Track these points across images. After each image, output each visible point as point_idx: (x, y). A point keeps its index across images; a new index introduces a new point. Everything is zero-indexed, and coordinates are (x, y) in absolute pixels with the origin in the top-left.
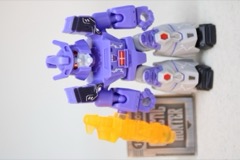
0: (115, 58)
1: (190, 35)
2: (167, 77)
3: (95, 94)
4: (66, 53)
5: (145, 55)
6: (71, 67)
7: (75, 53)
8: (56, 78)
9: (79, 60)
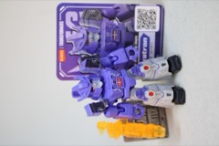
0: (115, 82)
1: (163, 65)
2: (151, 94)
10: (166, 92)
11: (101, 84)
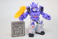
0: (36, 15)
4: (35, 6)
7: (36, 8)
8: (31, 4)
10: (33, 31)
11: (35, 11)
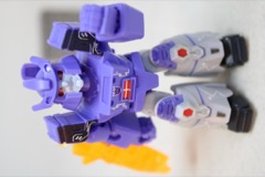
0: (118, 91)
1: (214, 51)
2: (188, 113)
3: (85, 134)
5: (157, 77)
6: (53, 93)
7: (59, 74)
9: (64, 84)
